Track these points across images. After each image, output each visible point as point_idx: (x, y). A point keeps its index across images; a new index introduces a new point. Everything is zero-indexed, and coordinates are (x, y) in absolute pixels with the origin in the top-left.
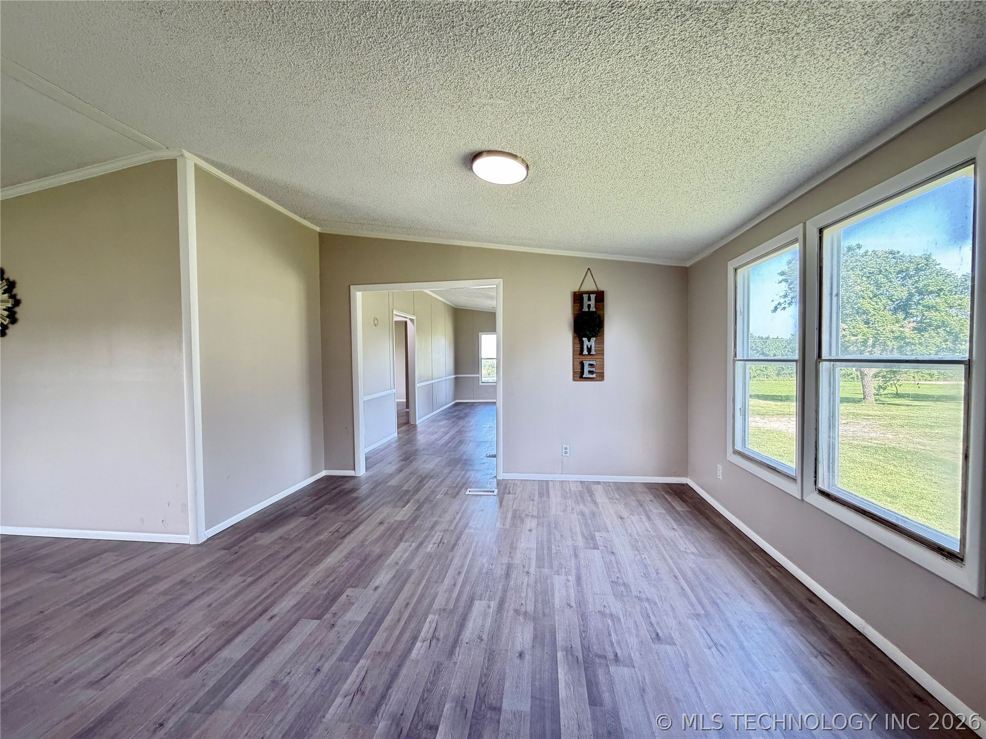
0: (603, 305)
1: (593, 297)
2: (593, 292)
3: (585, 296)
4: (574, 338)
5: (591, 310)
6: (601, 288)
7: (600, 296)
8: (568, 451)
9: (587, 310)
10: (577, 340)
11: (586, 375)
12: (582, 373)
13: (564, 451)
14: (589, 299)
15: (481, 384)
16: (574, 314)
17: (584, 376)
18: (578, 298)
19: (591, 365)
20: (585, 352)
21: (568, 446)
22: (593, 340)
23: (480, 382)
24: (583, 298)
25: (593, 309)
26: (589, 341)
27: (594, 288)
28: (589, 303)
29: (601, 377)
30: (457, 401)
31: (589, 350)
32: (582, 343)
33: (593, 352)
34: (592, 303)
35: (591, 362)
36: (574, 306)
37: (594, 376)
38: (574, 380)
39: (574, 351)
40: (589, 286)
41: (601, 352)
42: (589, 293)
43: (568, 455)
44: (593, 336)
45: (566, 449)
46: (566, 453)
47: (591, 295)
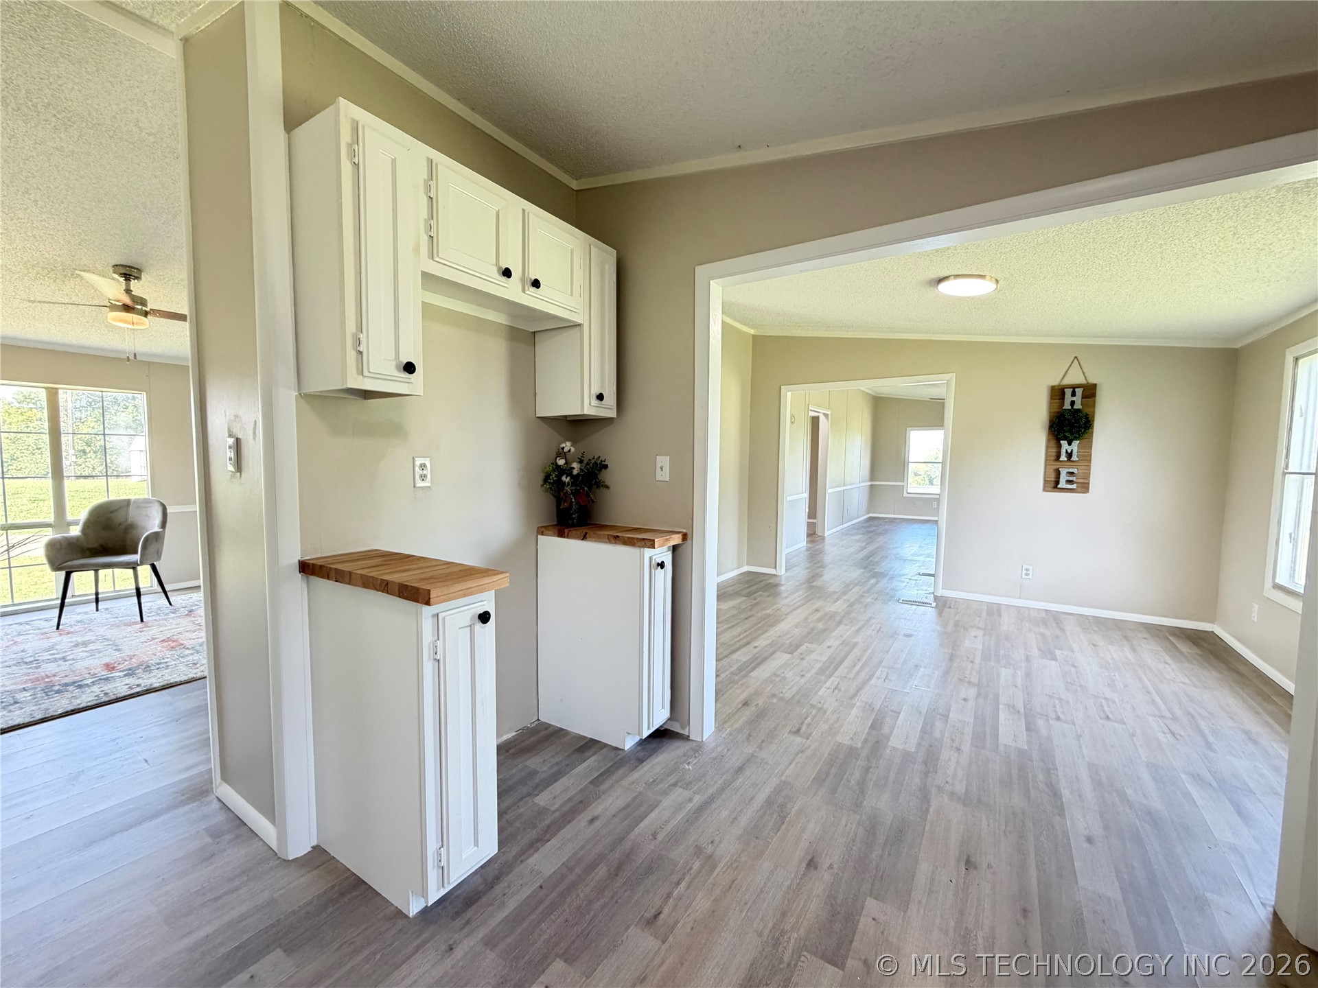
0: (1094, 402)
1: (1079, 391)
2: (1079, 386)
3: (1068, 392)
4: (1048, 440)
5: (1075, 407)
6: (1092, 380)
7: (1090, 391)
8: (1030, 572)
9: (1070, 408)
10: (1053, 443)
11: (1062, 484)
12: (1057, 482)
13: (1024, 572)
14: (1073, 394)
15: (905, 495)
16: (1050, 413)
17: (1059, 486)
18: (1058, 393)
19: (1072, 474)
20: (1063, 458)
21: (1031, 568)
22: (1075, 444)
23: (905, 493)
24: (1063, 394)
25: (1078, 406)
26: (1070, 444)
27: (1080, 380)
28: (1074, 399)
29: (1085, 488)
30: (871, 515)
31: (1070, 455)
32: (1060, 446)
33: (1074, 458)
34: (1078, 399)
35: (1071, 470)
36: (1051, 403)
37: (1074, 486)
38: (1045, 490)
39: (1047, 455)
40: (1075, 378)
41: (1087, 459)
42: (1074, 387)
43: (1030, 577)
44: (1076, 439)
45: (1027, 570)
46: (1028, 575)
47: (1076, 390)
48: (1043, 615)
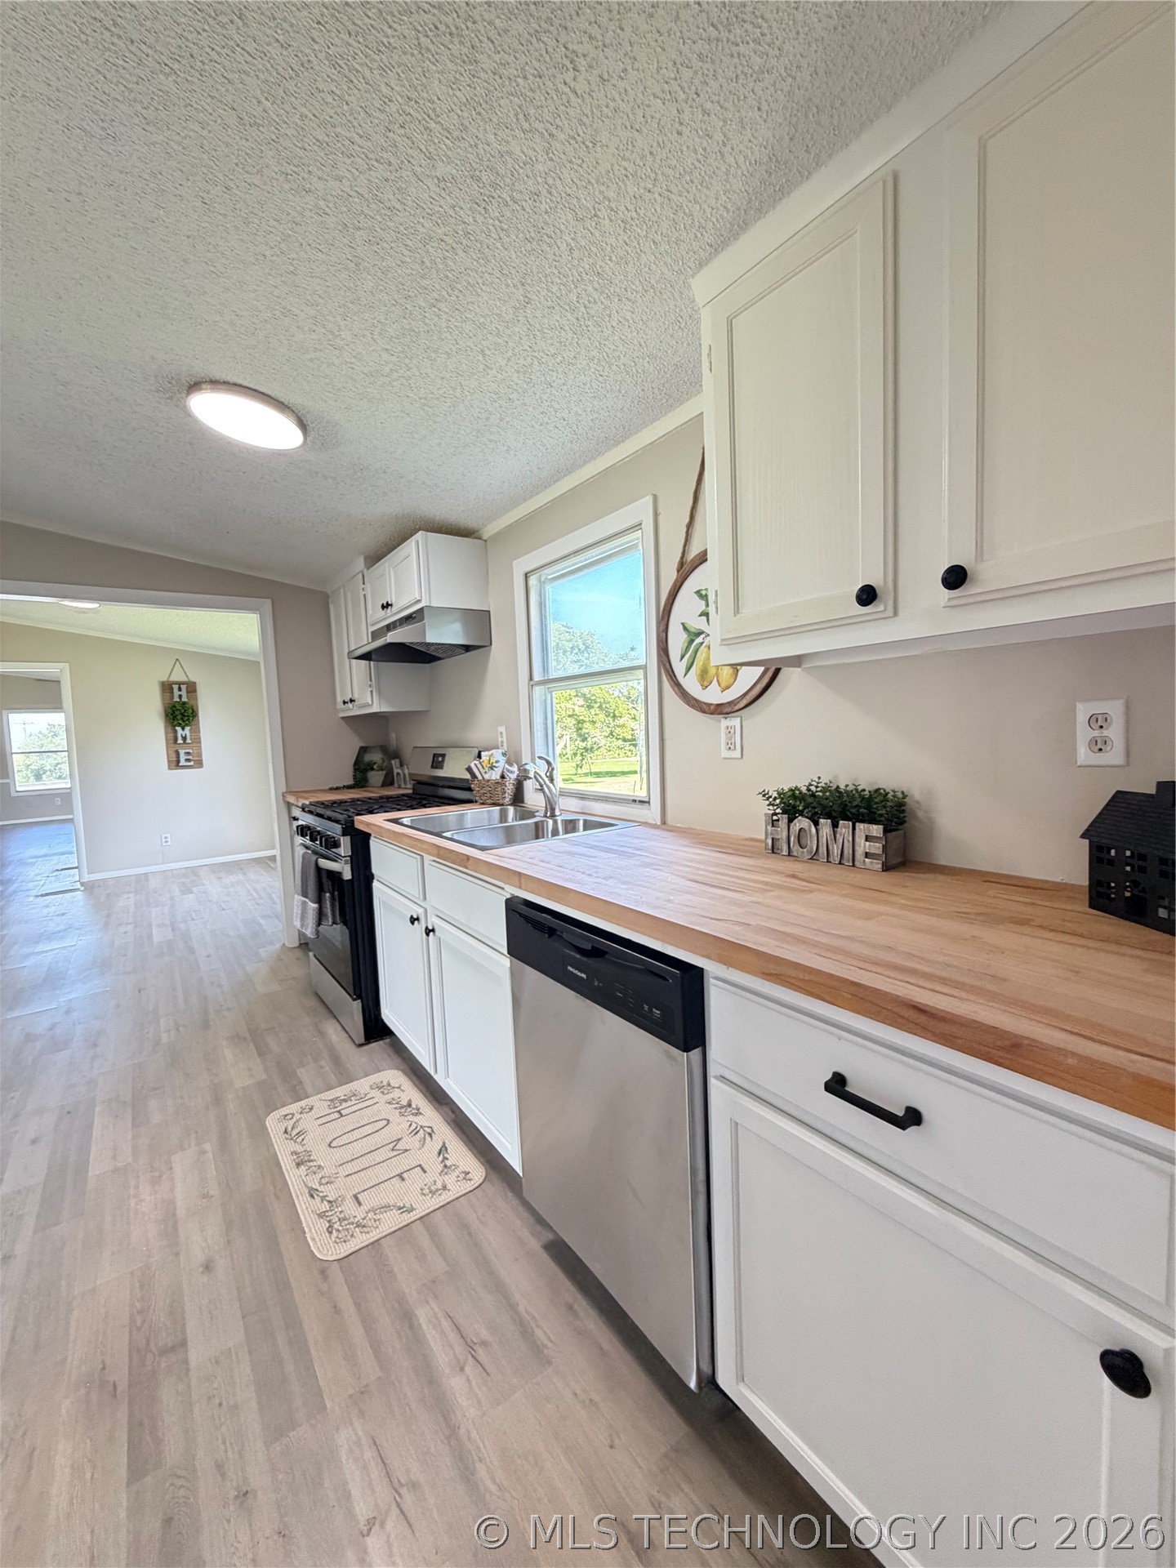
0: (196, 696)
1: (184, 687)
2: (183, 683)
3: (176, 687)
4: (166, 727)
5: (183, 700)
6: (192, 679)
7: (192, 688)
8: (169, 839)
9: (178, 700)
10: (170, 729)
11: (182, 763)
12: (178, 761)
13: (164, 840)
14: (180, 689)
16: (164, 704)
17: (181, 764)
18: (167, 687)
19: (188, 753)
20: (180, 741)
21: (168, 835)
22: (187, 729)
23: (15, 792)
24: (172, 689)
25: (184, 699)
26: (183, 729)
27: (185, 679)
28: (180, 693)
29: (199, 764)
31: (184, 739)
32: (176, 732)
33: (188, 741)
34: (184, 693)
35: (187, 751)
36: (163, 696)
37: (192, 763)
38: (170, 769)
39: (167, 740)
40: (179, 676)
41: (198, 741)
42: (180, 684)
43: (169, 843)
44: (187, 725)
45: (166, 838)
46: (166, 842)
47: (182, 686)
48: (184, 871)
